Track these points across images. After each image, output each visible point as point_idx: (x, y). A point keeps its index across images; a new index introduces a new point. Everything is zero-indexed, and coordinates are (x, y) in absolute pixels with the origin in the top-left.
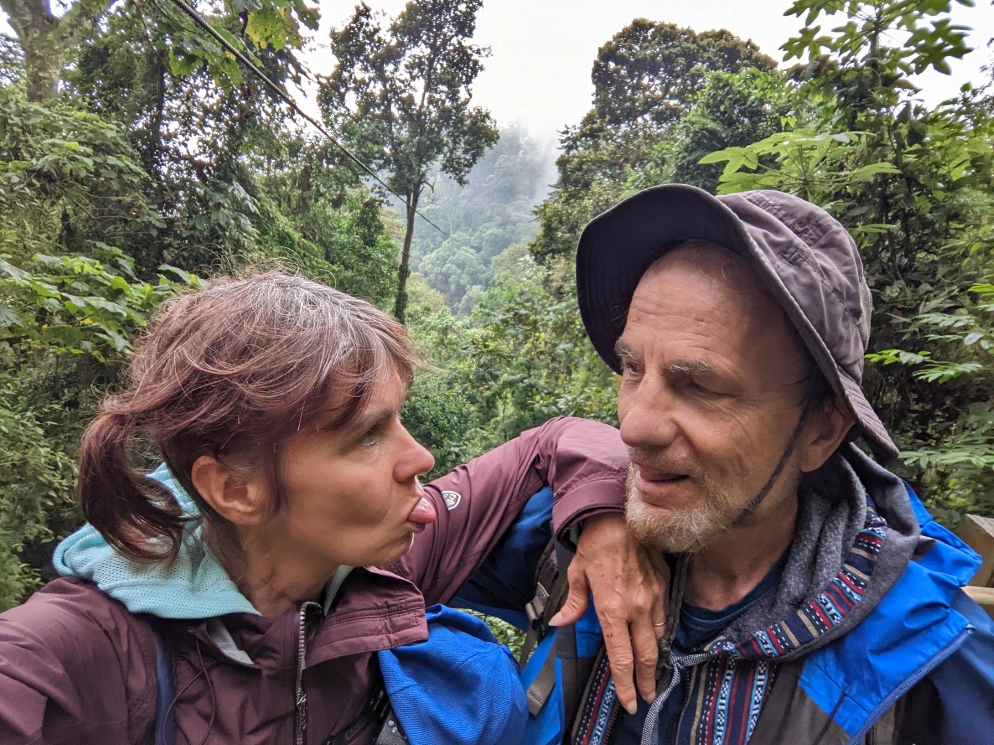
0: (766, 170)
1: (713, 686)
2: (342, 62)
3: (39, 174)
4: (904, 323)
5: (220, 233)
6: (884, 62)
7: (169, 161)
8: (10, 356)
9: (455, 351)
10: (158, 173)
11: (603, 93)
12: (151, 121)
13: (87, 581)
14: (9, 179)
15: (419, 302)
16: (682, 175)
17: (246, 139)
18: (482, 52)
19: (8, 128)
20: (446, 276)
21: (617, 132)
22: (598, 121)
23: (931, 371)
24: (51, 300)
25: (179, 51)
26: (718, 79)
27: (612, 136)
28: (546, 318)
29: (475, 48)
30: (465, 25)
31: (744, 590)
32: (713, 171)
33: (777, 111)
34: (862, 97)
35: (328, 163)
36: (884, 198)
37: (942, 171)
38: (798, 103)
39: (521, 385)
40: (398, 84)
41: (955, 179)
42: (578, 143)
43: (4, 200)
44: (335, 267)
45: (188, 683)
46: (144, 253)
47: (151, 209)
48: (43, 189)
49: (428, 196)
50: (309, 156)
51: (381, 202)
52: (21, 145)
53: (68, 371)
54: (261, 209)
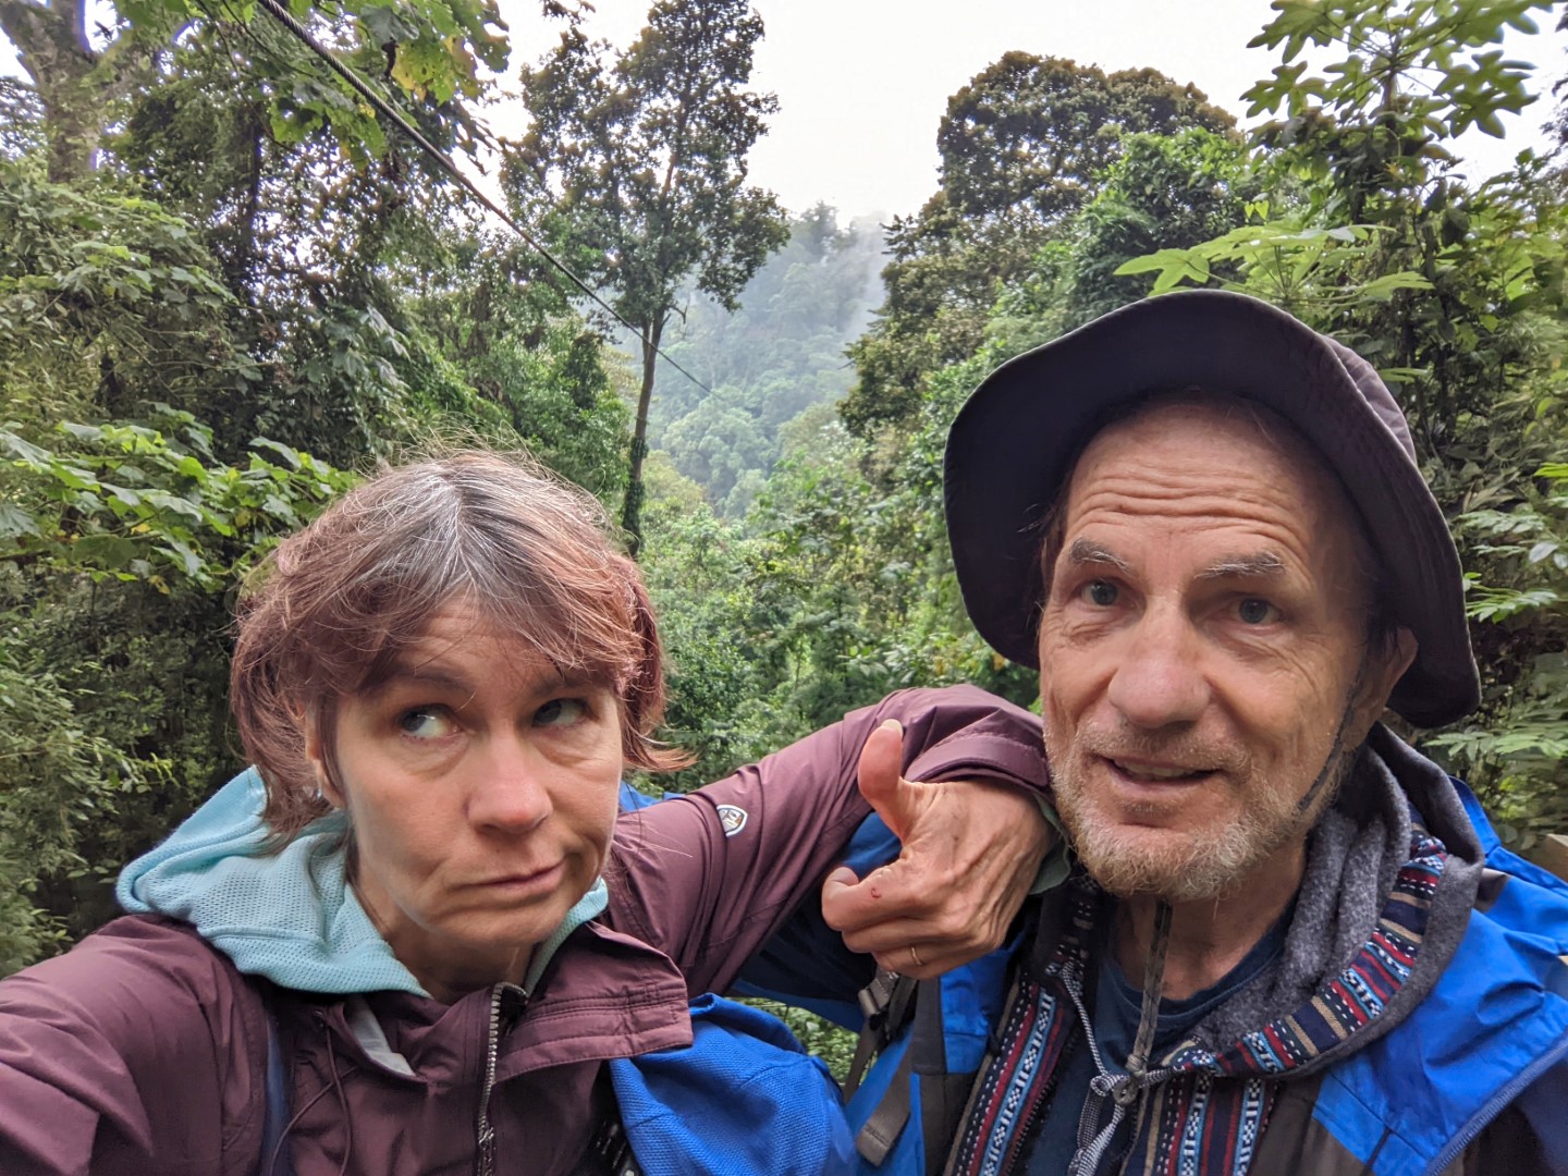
1: (1174, 1119)
2: (540, 120)
3: (67, 296)
5: (347, 388)
6: (1404, 117)
7: (267, 275)
8: (18, 585)
9: (719, 575)
10: (249, 294)
11: (956, 167)
12: (240, 213)
14: (19, 304)
15: (662, 498)
16: (1085, 293)
17: (388, 240)
18: (763, 105)
19: (18, 224)
20: (705, 455)
21: (978, 227)
22: (949, 210)
23: (1483, 604)
24: (85, 494)
25: (285, 104)
26: (1142, 145)
27: (970, 233)
28: (867, 521)
29: (751, 99)
30: (736, 64)
31: (1222, 967)
32: (1135, 284)
33: (1238, 193)
34: (1373, 170)
35: (519, 278)
36: (1409, 327)
37: (1492, 286)
38: (1271, 182)
39: (826, 629)
40: (629, 154)
41: (1511, 297)
42: (916, 244)
43: (10, 336)
44: (528, 442)
46: (227, 421)
47: (239, 351)
48: (72, 318)
49: (678, 328)
50: (489, 267)
51: (602, 338)
52: (38, 251)
53: (111, 608)
54: (412, 350)
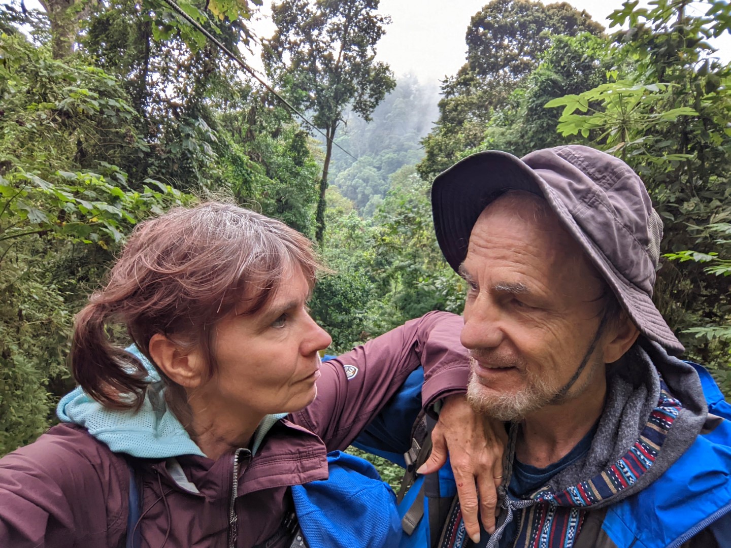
0: (594, 113)
2: (280, 28)
3: (61, 112)
4: (698, 230)
5: (189, 156)
6: (688, 28)
7: (152, 103)
8: (40, 244)
9: (360, 243)
10: (144, 111)
11: (474, 51)
12: (140, 73)
13: (81, 427)
14: (39, 116)
15: (335, 207)
16: (531, 115)
17: (209, 87)
18: (384, 20)
19: (39, 79)
20: (355, 188)
21: (484, 81)
22: (470, 73)
23: (718, 267)
24: (68, 204)
25: (159, 23)
26: (560, 41)
27: (480, 84)
28: (428, 220)
29: (379, 17)
31: (563, 452)
32: (555, 112)
33: (604, 66)
34: (670, 55)
35: (269, 105)
36: (685, 134)
38: (620, 60)
39: (408, 269)
40: (321, 44)
42: (455, 90)
43: (35, 131)
44: (273, 181)
45: (152, 505)
46: (134, 170)
47: (140, 138)
48: (63, 123)
49: (343, 129)
50: (255, 99)
51: (308, 134)
52: (48, 91)
53: (81, 255)
54: (219, 138)
